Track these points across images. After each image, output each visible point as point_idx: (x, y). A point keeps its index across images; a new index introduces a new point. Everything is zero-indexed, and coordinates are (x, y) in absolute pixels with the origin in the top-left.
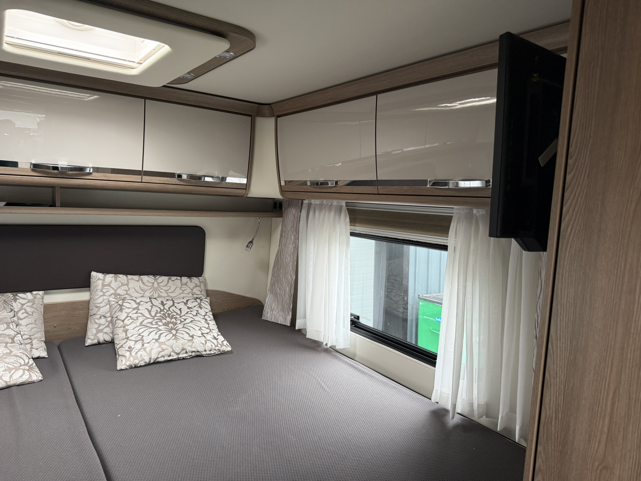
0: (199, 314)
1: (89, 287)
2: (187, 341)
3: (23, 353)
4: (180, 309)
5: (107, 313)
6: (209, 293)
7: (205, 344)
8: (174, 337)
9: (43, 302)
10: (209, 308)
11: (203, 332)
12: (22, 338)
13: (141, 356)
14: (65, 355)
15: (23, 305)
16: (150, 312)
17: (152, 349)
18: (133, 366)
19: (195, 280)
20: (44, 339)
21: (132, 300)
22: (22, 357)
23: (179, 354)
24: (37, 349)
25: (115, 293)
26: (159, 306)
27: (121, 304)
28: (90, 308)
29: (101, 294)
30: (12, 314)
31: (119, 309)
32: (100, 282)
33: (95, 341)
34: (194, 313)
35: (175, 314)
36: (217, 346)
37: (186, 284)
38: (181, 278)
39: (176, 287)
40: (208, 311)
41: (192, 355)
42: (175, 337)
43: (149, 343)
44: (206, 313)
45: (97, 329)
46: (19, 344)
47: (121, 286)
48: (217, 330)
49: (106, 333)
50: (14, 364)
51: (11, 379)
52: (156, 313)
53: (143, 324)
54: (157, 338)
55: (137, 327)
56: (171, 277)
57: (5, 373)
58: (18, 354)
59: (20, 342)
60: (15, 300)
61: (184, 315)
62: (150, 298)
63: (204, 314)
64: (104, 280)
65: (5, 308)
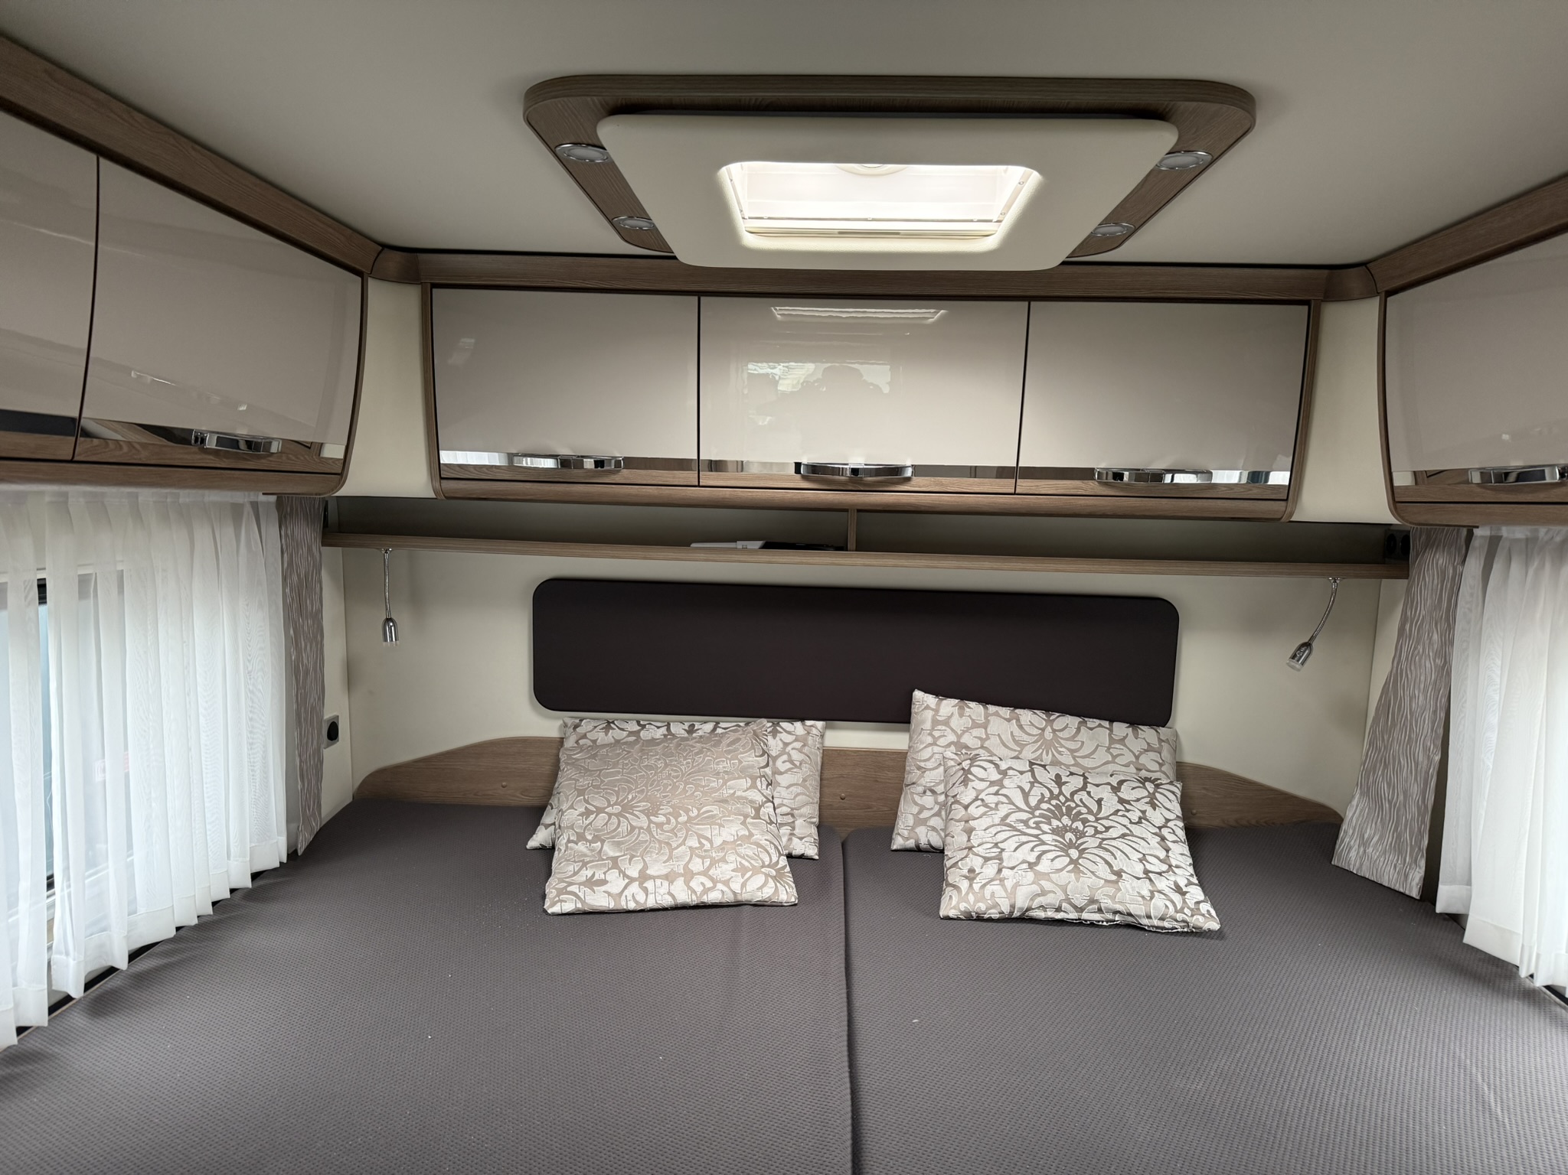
0: (1147, 820)
1: (908, 722)
2: (1103, 882)
3: (771, 842)
4: (1099, 802)
5: (938, 784)
6: (1183, 772)
7: (1148, 898)
8: (1073, 866)
9: (822, 743)
10: (1178, 811)
11: (1149, 867)
12: (775, 810)
13: (993, 894)
14: (850, 861)
15: (786, 745)
16: (1026, 795)
17: (1017, 885)
18: (973, 914)
19: (1148, 733)
20: (816, 820)
21: (991, 762)
22: (769, 849)
23: (1081, 910)
24: (801, 839)
25: (958, 741)
26: (1049, 786)
27: (966, 768)
28: (907, 768)
29: (929, 740)
30: (763, 761)
31: (962, 779)
32: (929, 714)
33: (911, 844)
34: (1135, 816)
35: (1084, 810)
36: (1181, 911)
37: (1122, 741)
38: (1111, 725)
39: (1098, 746)
40: (1172, 816)
41: (1115, 921)
42: (1075, 867)
43: (1012, 868)
44: (1168, 820)
45: (916, 816)
46: (767, 823)
47: (972, 728)
48: (1191, 870)
49: (934, 829)
50: (752, 861)
51: (744, 890)
52: (1041, 801)
53: (1008, 821)
54: (1032, 858)
55: (993, 826)
56: (1086, 719)
57: (736, 876)
58: (761, 842)
59: (769, 817)
60: (774, 733)
61: (1107, 818)
62: (1031, 764)
63: (1160, 822)
64: (936, 711)
65: (753, 747)
